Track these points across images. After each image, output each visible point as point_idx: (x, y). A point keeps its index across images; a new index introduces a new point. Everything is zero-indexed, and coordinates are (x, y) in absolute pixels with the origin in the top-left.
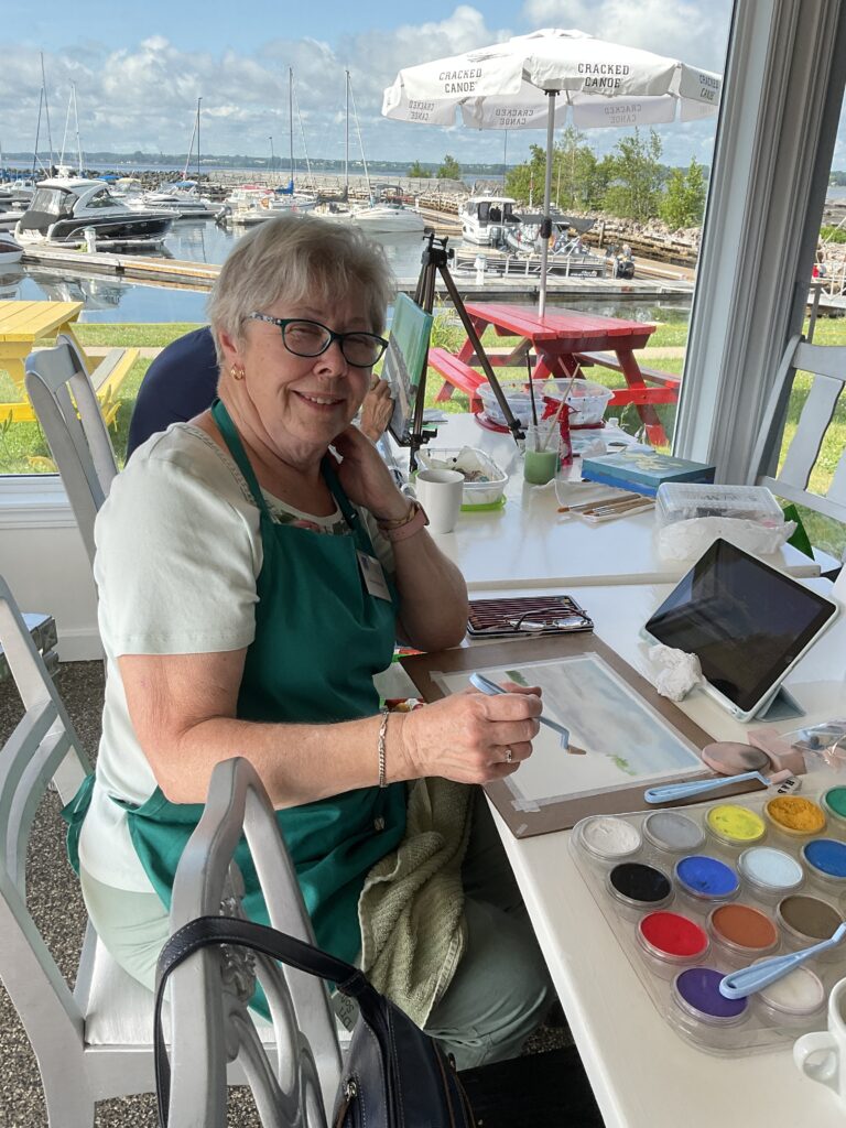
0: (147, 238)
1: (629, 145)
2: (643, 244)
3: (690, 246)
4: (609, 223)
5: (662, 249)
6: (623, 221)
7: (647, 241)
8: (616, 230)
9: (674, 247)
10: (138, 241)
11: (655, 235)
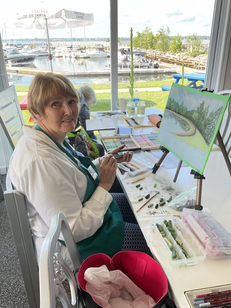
0: (28, 62)
1: (161, 31)
2: (166, 58)
3: (177, 58)
4: (157, 53)
5: (170, 59)
6: (161, 52)
7: (167, 57)
8: (159, 55)
9: (173, 59)
10: (25, 63)
11: (169, 56)
